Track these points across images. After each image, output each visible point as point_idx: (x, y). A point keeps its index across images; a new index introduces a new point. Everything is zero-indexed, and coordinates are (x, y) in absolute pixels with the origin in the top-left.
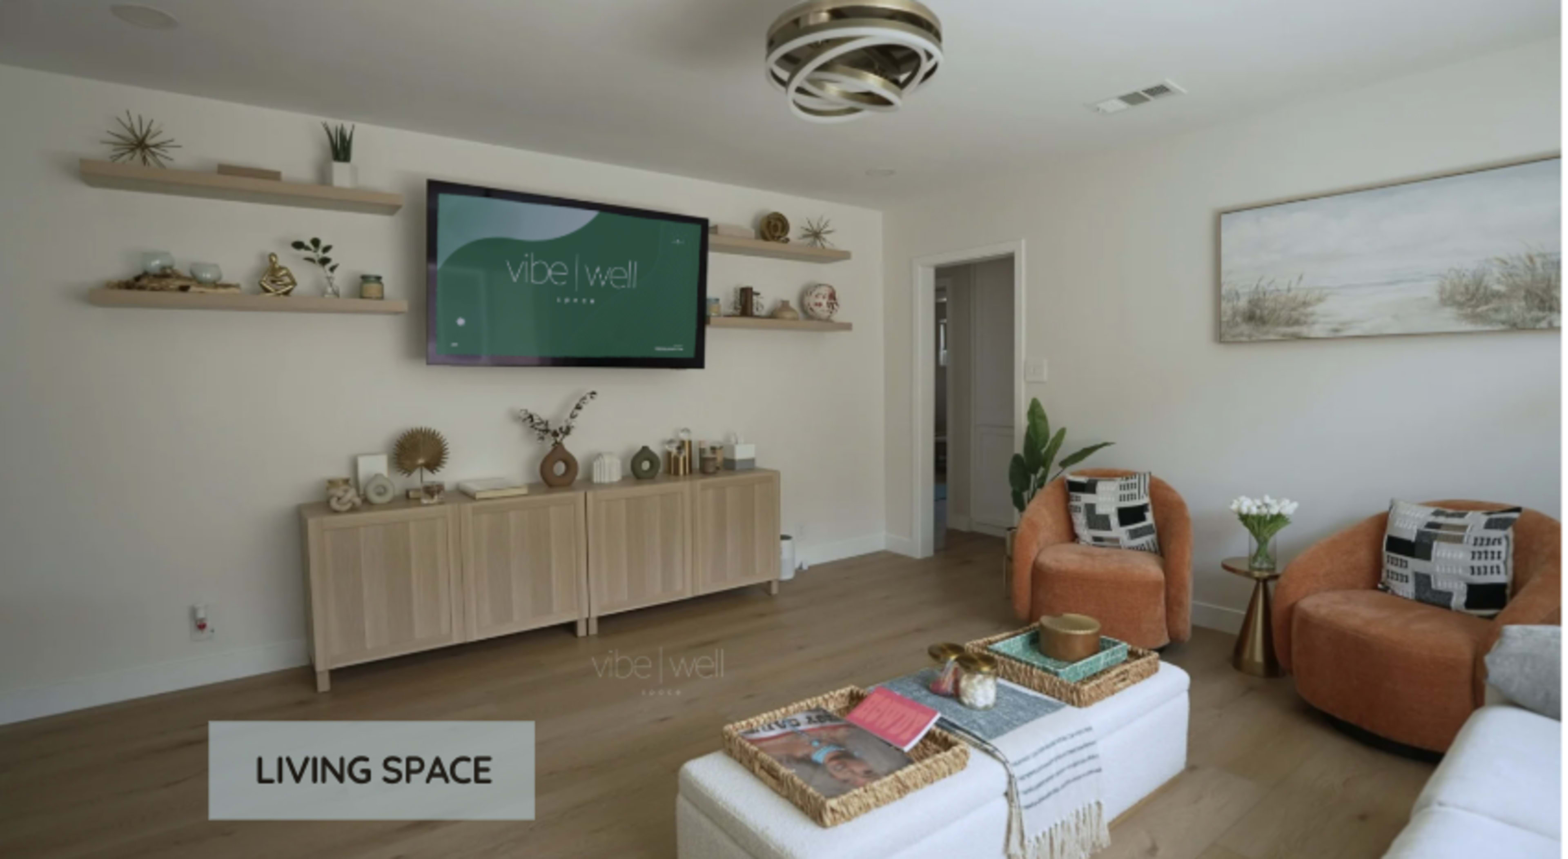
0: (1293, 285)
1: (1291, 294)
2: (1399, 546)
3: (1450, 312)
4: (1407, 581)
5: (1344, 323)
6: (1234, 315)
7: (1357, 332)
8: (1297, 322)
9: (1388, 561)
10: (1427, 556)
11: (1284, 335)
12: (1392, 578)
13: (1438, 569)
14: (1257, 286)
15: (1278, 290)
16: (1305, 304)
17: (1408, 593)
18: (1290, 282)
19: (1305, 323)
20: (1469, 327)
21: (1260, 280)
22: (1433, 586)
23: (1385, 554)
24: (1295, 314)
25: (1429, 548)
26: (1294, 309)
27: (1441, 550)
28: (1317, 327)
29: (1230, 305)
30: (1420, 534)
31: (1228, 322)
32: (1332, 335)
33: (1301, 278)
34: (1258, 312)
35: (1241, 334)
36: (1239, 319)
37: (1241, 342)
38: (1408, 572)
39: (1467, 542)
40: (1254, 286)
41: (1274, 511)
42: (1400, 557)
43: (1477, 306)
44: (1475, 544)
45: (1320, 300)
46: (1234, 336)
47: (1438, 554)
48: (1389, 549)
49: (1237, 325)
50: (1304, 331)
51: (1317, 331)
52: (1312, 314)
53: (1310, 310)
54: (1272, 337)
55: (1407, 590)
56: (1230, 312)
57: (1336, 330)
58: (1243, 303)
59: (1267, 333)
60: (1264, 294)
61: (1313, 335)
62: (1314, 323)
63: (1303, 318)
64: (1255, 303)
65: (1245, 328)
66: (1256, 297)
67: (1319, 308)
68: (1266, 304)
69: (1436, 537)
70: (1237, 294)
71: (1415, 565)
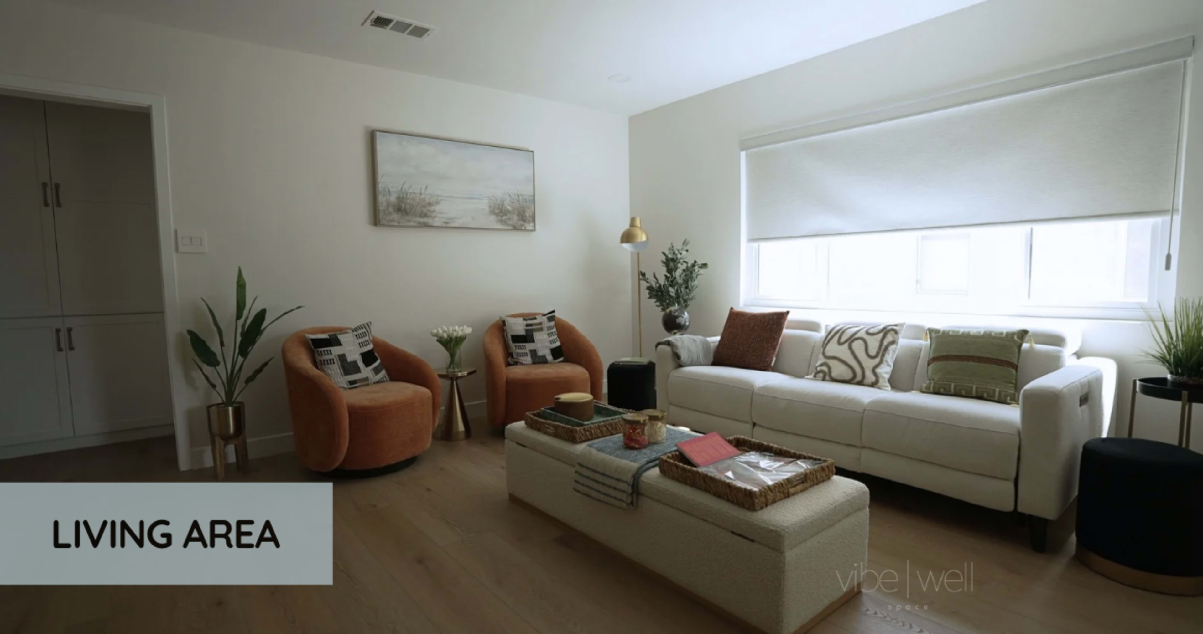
0: (423, 191)
1: (422, 197)
2: (517, 339)
3: (493, 218)
4: (527, 356)
5: (449, 219)
6: (388, 206)
7: (456, 225)
8: (426, 216)
9: (516, 348)
10: (532, 341)
11: (419, 223)
12: (520, 356)
13: (539, 346)
14: (402, 189)
15: (414, 193)
16: (430, 204)
17: (528, 361)
18: (421, 189)
19: (430, 216)
20: (500, 226)
21: (404, 184)
22: (538, 354)
23: (512, 345)
24: (425, 210)
25: (532, 336)
26: (424, 207)
27: (537, 336)
28: (436, 219)
29: (385, 198)
30: (526, 330)
31: (384, 211)
32: (444, 225)
33: (427, 187)
34: (403, 206)
35: (393, 220)
36: (391, 209)
37: (393, 226)
38: (527, 351)
39: (545, 330)
40: (400, 188)
41: (460, 333)
42: (521, 344)
43: (502, 216)
44: (548, 330)
45: (438, 203)
46: (388, 221)
47: (537, 338)
48: (514, 341)
49: (390, 214)
50: (429, 221)
51: (437, 222)
52: (434, 211)
53: (432, 208)
54: (412, 224)
55: (528, 359)
56: (385, 204)
57: (447, 223)
58: (393, 199)
59: (409, 221)
60: (406, 195)
61: (434, 225)
62: (435, 217)
63: (429, 214)
64: (400, 199)
65: (395, 216)
66: (401, 196)
67: (437, 208)
68: (408, 201)
69: (532, 331)
70: (389, 191)
71: (529, 346)
